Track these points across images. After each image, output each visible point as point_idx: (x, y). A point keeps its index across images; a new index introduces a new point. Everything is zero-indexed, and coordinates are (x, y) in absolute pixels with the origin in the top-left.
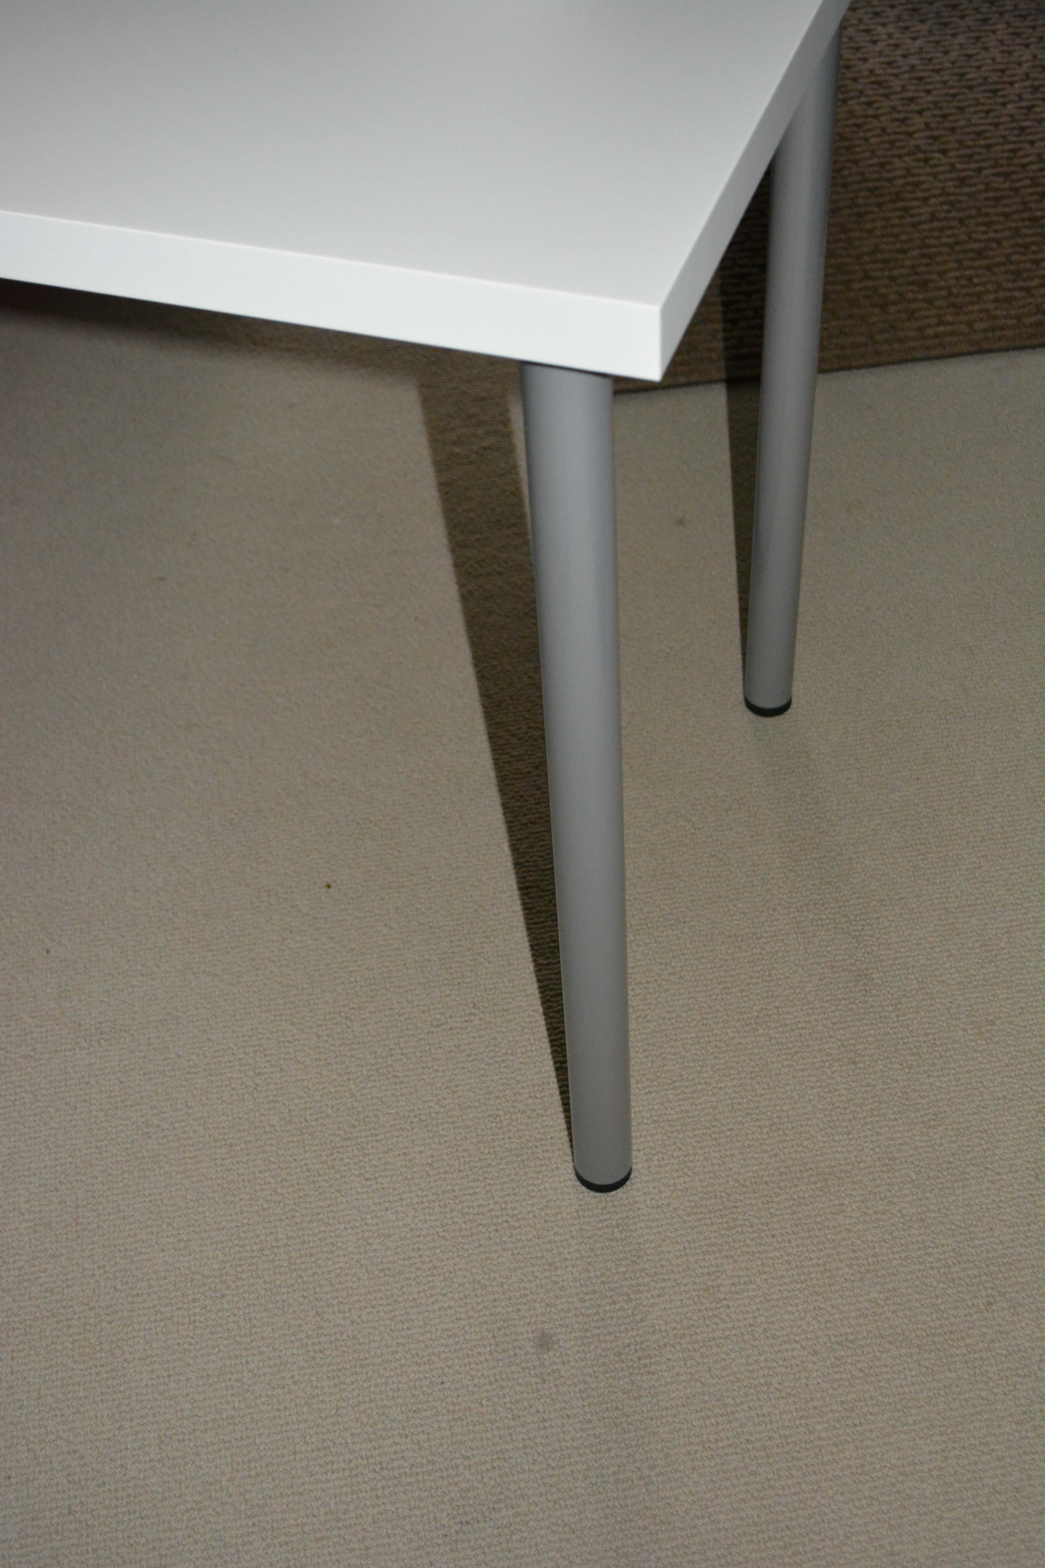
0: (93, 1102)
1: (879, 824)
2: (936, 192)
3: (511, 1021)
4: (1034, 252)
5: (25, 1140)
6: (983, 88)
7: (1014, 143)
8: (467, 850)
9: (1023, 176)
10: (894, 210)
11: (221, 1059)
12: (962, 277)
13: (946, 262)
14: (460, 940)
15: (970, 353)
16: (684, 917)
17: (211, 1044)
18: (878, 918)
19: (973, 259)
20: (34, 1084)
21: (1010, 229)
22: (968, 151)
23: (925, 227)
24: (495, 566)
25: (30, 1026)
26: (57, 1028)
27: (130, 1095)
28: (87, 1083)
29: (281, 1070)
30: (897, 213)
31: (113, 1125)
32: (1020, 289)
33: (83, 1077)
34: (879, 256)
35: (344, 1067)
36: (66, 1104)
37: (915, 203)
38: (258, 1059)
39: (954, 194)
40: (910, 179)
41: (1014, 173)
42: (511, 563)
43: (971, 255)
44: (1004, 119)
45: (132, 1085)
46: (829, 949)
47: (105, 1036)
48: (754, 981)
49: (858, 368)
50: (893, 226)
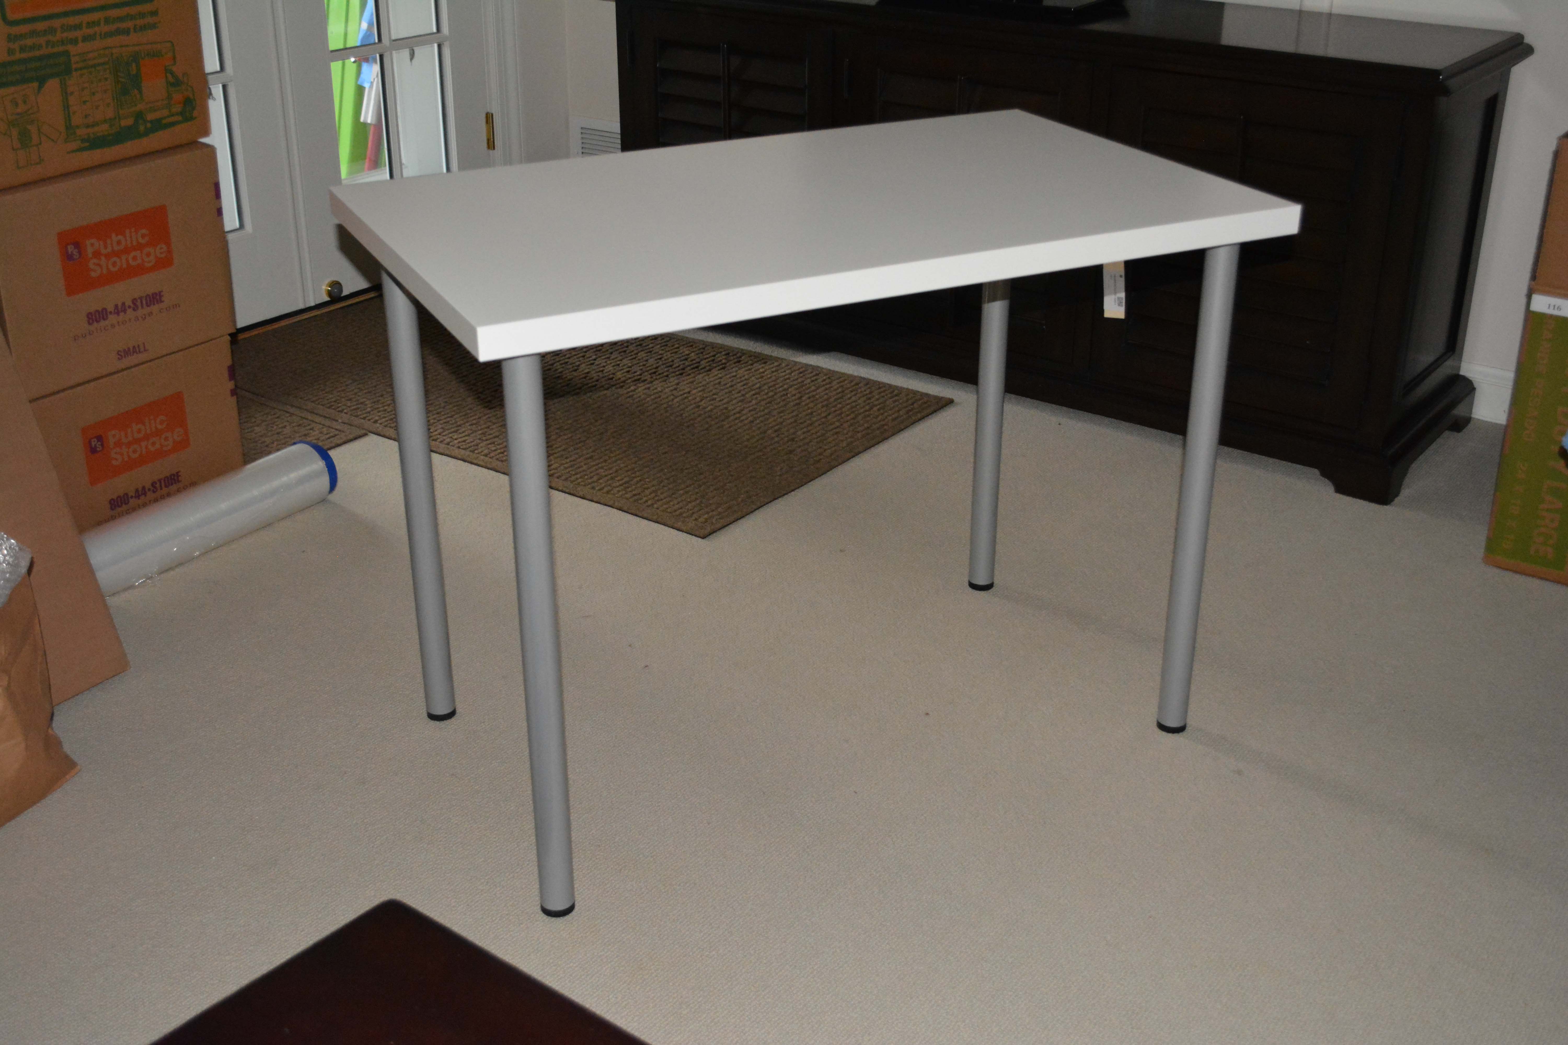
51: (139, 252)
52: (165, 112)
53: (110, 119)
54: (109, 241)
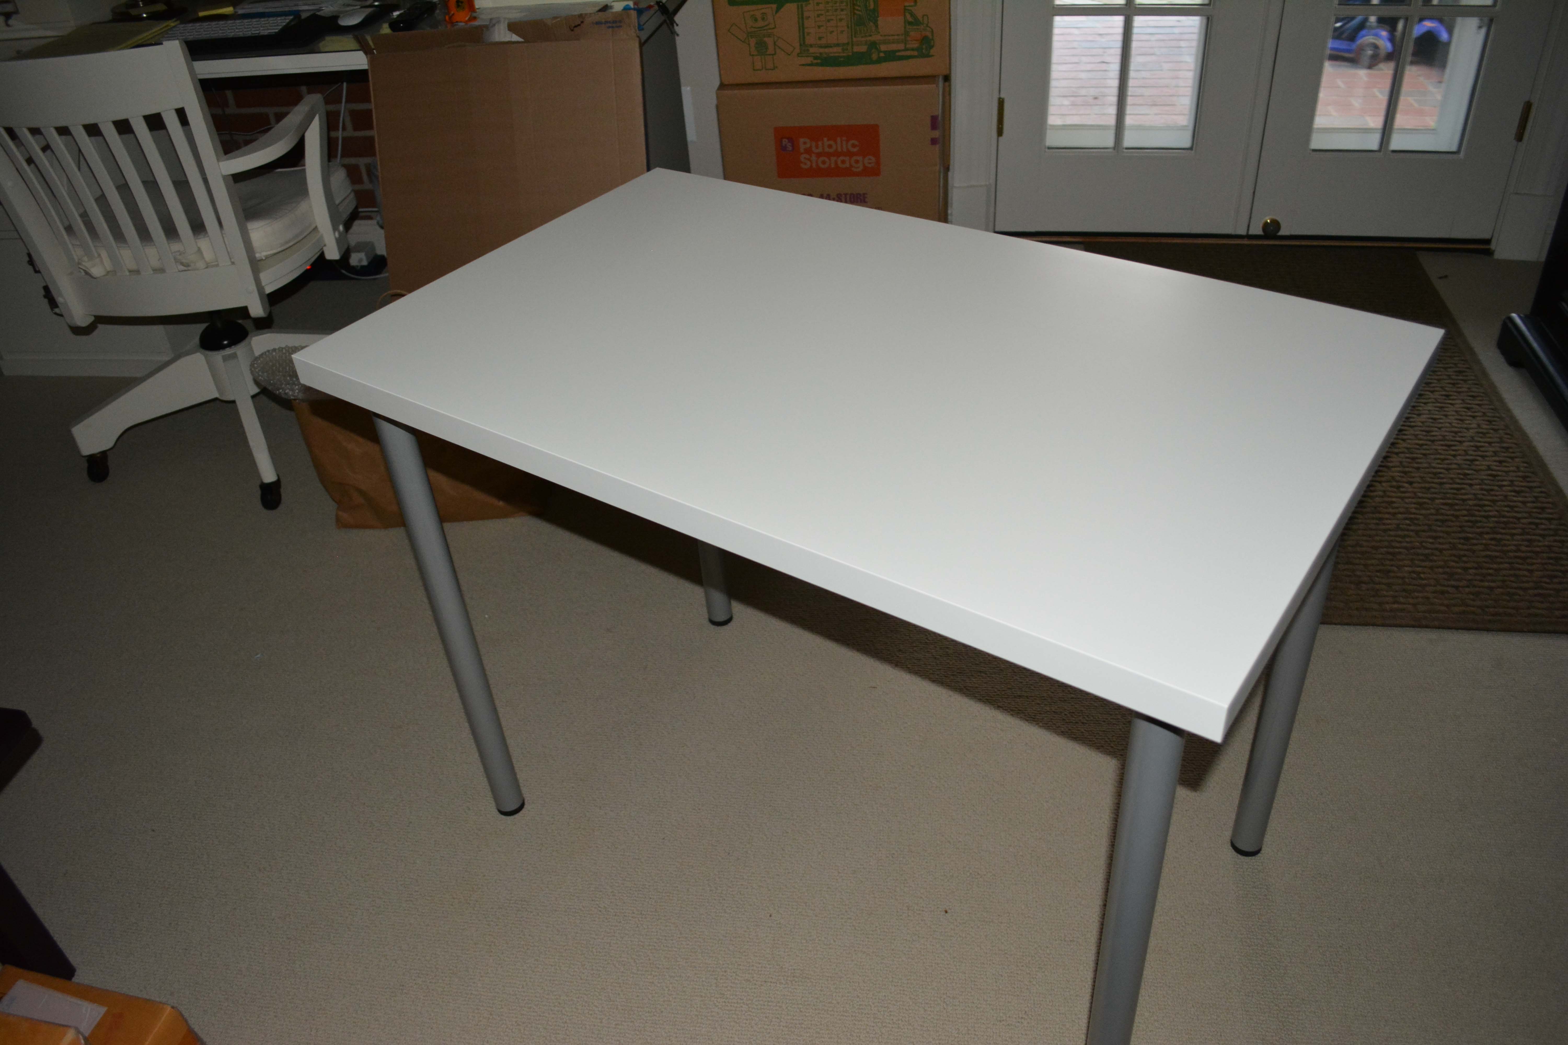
0: (782, 1020)
1: (1309, 946)
2: (1402, 510)
3: (1047, 1028)
4: (1466, 562)
5: (738, 1035)
6: (1442, 443)
7: (1459, 484)
8: (1036, 907)
9: (1463, 507)
10: (1373, 518)
11: (863, 1011)
12: (1414, 572)
13: (1403, 560)
14: (1023, 966)
15: (1413, 626)
16: (1170, 983)
17: (858, 1000)
18: (1299, 1011)
19: (1423, 561)
20: (750, 999)
21: (1450, 543)
22: (1427, 485)
23: (1392, 533)
24: (1081, 718)
25: (753, 962)
26: (768, 966)
27: (805, 1021)
28: (780, 1007)
29: (899, 1028)
30: (1375, 521)
31: (792, 1038)
32: (1453, 586)
33: (779, 1002)
34: (1358, 549)
35: (937, 1035)
36: (766, 1017)
37: (1387, 516)
38: (885, 1016)
39: (1414, 514)
40: (1386, 499)
41: (1457, 504)
42: (1092, 718)
43: (1421, 557)
44: (1454, 466)
45: (807, 1015)
46: (1263, 1026)
47: (797, 979)
48: (1209, 1037)
49: (1335, 624)
50: (1371, 529)
51: (848, 158)
52: (901, 46)
53: (844, 44)
54: (820, 143)
